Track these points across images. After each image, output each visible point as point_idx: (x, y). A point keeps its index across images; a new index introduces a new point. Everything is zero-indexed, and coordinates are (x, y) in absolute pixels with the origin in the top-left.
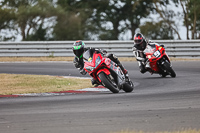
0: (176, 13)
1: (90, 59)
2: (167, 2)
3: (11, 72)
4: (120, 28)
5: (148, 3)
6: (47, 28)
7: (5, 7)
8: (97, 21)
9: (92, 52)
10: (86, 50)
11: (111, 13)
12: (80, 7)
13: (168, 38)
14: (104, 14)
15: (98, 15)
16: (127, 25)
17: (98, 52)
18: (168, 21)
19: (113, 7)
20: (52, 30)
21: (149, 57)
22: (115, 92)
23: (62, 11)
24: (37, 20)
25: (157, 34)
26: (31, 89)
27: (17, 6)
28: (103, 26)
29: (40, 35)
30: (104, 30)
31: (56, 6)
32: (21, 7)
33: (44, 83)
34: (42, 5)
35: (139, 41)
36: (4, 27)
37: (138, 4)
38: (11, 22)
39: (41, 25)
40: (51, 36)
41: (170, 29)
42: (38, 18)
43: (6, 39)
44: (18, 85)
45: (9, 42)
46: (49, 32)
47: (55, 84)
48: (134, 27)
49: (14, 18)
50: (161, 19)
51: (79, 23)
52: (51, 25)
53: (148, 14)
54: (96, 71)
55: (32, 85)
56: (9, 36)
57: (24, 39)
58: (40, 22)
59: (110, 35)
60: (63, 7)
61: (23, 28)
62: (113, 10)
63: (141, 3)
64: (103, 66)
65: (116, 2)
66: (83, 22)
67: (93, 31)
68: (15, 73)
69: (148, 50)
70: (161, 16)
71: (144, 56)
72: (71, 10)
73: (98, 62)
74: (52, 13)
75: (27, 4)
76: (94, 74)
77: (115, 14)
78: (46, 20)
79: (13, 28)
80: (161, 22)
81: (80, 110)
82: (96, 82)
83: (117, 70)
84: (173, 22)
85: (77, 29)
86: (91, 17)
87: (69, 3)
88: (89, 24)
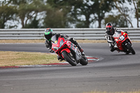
0: (130, 9)
1: (56, 42)
2: (124, 2)
3: (14, 50)
4: (90, 19)
5: (110, 2)
6: (39, 20)
7: (10, 4)
8: (75, 14)
9: (58, 36)
10: (54, 35)
11: (84, 9)
12: (62, 5)
13: (124, 27)
14: (80, 10)
15: (75, 11)
16: (96, 18)
17: (62, 37)
18: (124, 15)
19: (86, 5)
20: (43, 21)
21: (116, 40)
22: (74, 65)
23: (50, 7)
24: (33, 14)
25: (117, 24)
26: (28, 62)
27: (18, 4)
28: (79, 18)
29: (35, 24)
30: (79, 21)
31: (46, 4)
32: (22, 5)
33: (37, 58)
34: (36, 3)
35: (110, 28)
36: (9, 19)
37: (103, 2)
38: (14, 15)
39: (35, 17)
40: (42, 25)
41: (126, 20)
42: (33, 12)
43: (11, 27)
44: (19, 59)
45: (13, 29)
46: (41, 22)
47: (44, 58)
48: (100, 19)
49: (17, 12)
50: (119, 13)
51: (62, 16)
52: (42, 17)
53: (111, 9)
54: (60, 50)
55: (29, 59)
56: (13, 25)
57: (23, 27)
58: (34, 15)
59: (83, 24)
60: (51, 5)
61: (23, 19)
62: (86, 7)
63: (106, 2)
64: (65, 46)
65: (88, 1)
66: (65, 15)
67: (72, 21)
68: (17, 51)
69: (116, 35)
70: (120, 11)
71: (113, 39)
72: (56, 7)
73: (62, 44)
74: (43, 9)
75: (25, 3)
76: (59, 52)
77: (87, 10)
78: (39, 14)
79: (16, 20)
80: (120, 15)
81: (63, 77)
82: (61, 58)
83: (76, 50)
84: (128, 15)
85: (61, 20)
86: (70, 11)
87: (55, 2)
88: (69, 17)
